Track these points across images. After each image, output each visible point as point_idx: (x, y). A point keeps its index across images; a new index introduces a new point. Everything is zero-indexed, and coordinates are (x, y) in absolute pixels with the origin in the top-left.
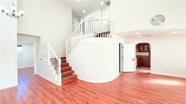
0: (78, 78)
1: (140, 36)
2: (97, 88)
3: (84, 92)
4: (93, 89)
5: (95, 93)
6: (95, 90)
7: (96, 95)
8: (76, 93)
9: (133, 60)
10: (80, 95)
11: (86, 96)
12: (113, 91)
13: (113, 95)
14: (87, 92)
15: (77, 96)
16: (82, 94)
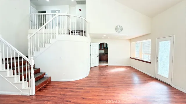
0: (52, 80)
1: (104, 38)
2: (80, 84)
3: (72, 91)
4: (78, 86)
5: (82, 89)
6: (80, 86)
7: (85, 89)
8: (63, 95)
9: (97, 57)
10: (70, 95)
11: (78, 94)
12: (95, 83)
13: (97, 85)
14: (74, 90)
15: (67, 97)
16: (71, 93)
